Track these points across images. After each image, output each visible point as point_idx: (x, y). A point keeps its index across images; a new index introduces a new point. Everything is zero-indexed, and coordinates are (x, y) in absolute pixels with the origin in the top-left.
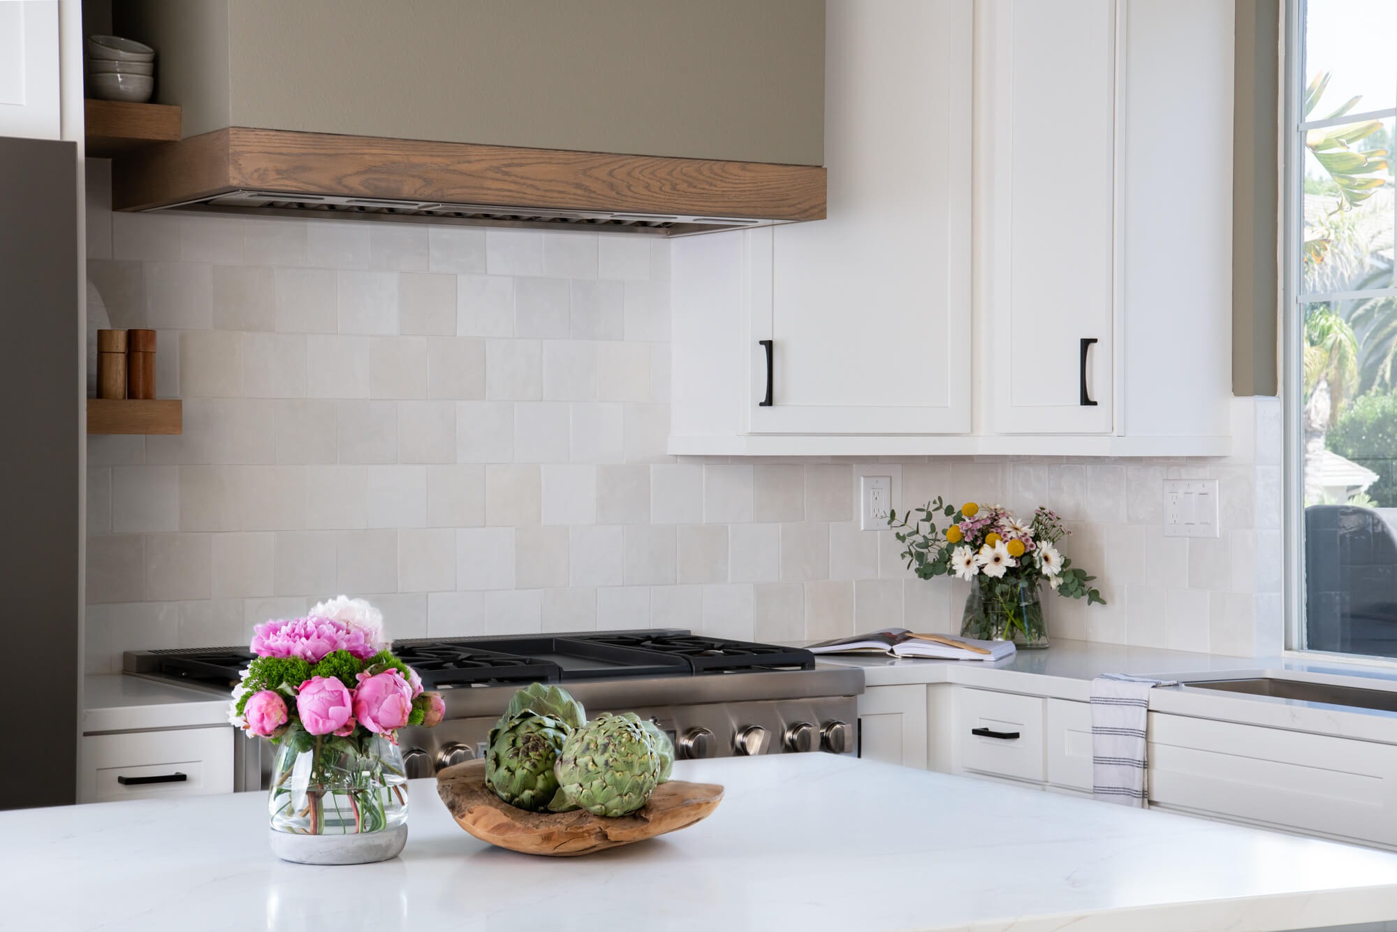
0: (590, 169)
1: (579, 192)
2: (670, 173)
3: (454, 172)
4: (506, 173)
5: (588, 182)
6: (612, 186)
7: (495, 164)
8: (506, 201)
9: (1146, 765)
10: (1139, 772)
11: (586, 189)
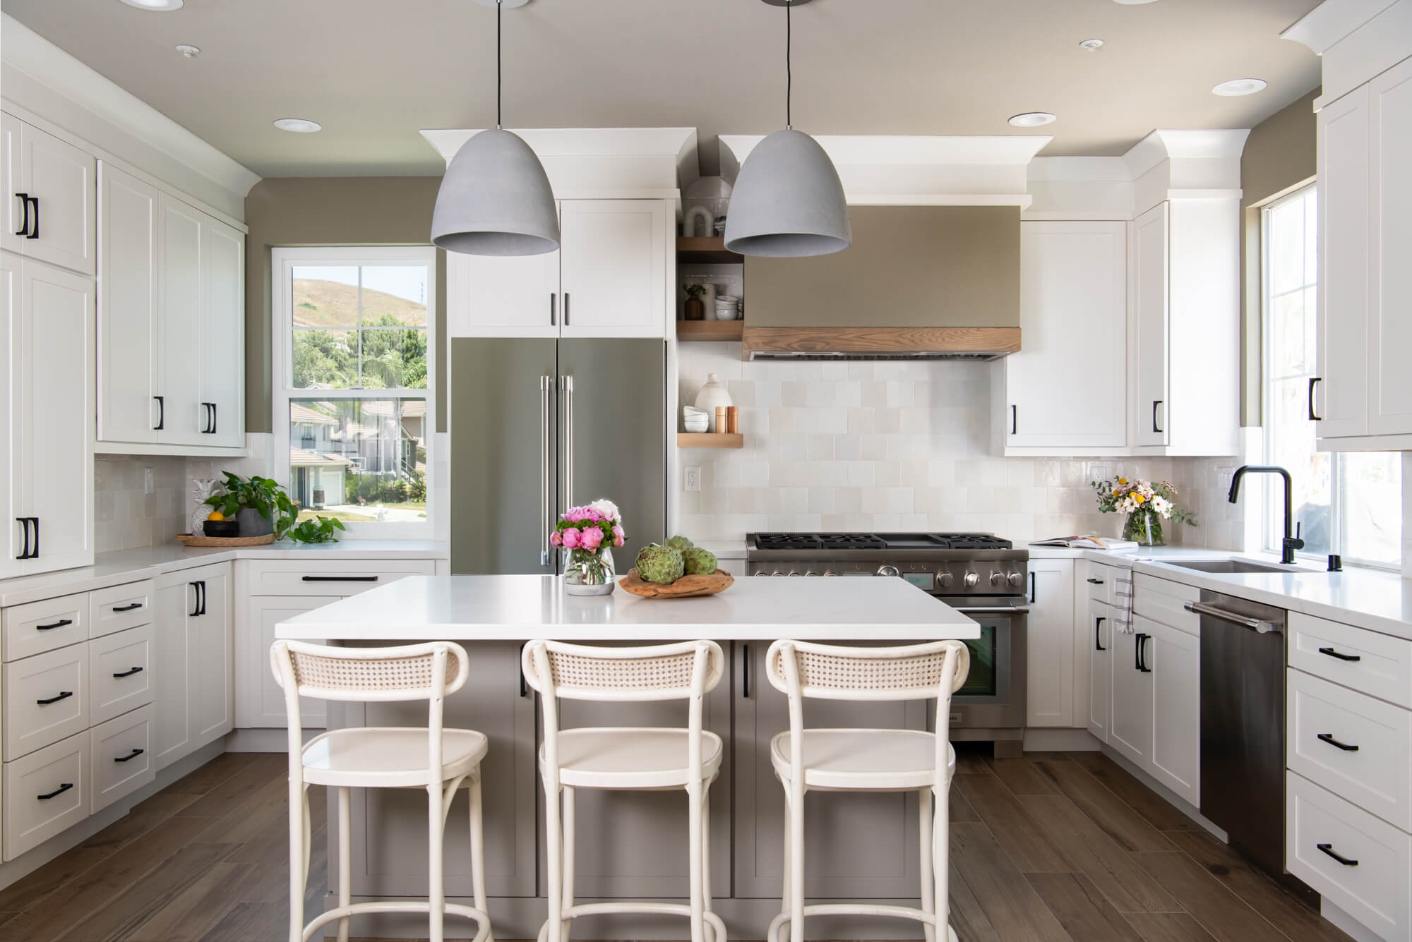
0: (903, 334)
1: (897, 344)
2: (941, 334)
3: (840, 339)
4: (863, 338)
5: (900, 340)
6: (913, 341)
7: (858, 334)
8: (863, 350)
9: (1132, 595)
10: (1126, 599)
11: (900, 343)
